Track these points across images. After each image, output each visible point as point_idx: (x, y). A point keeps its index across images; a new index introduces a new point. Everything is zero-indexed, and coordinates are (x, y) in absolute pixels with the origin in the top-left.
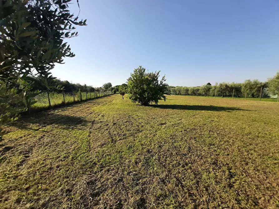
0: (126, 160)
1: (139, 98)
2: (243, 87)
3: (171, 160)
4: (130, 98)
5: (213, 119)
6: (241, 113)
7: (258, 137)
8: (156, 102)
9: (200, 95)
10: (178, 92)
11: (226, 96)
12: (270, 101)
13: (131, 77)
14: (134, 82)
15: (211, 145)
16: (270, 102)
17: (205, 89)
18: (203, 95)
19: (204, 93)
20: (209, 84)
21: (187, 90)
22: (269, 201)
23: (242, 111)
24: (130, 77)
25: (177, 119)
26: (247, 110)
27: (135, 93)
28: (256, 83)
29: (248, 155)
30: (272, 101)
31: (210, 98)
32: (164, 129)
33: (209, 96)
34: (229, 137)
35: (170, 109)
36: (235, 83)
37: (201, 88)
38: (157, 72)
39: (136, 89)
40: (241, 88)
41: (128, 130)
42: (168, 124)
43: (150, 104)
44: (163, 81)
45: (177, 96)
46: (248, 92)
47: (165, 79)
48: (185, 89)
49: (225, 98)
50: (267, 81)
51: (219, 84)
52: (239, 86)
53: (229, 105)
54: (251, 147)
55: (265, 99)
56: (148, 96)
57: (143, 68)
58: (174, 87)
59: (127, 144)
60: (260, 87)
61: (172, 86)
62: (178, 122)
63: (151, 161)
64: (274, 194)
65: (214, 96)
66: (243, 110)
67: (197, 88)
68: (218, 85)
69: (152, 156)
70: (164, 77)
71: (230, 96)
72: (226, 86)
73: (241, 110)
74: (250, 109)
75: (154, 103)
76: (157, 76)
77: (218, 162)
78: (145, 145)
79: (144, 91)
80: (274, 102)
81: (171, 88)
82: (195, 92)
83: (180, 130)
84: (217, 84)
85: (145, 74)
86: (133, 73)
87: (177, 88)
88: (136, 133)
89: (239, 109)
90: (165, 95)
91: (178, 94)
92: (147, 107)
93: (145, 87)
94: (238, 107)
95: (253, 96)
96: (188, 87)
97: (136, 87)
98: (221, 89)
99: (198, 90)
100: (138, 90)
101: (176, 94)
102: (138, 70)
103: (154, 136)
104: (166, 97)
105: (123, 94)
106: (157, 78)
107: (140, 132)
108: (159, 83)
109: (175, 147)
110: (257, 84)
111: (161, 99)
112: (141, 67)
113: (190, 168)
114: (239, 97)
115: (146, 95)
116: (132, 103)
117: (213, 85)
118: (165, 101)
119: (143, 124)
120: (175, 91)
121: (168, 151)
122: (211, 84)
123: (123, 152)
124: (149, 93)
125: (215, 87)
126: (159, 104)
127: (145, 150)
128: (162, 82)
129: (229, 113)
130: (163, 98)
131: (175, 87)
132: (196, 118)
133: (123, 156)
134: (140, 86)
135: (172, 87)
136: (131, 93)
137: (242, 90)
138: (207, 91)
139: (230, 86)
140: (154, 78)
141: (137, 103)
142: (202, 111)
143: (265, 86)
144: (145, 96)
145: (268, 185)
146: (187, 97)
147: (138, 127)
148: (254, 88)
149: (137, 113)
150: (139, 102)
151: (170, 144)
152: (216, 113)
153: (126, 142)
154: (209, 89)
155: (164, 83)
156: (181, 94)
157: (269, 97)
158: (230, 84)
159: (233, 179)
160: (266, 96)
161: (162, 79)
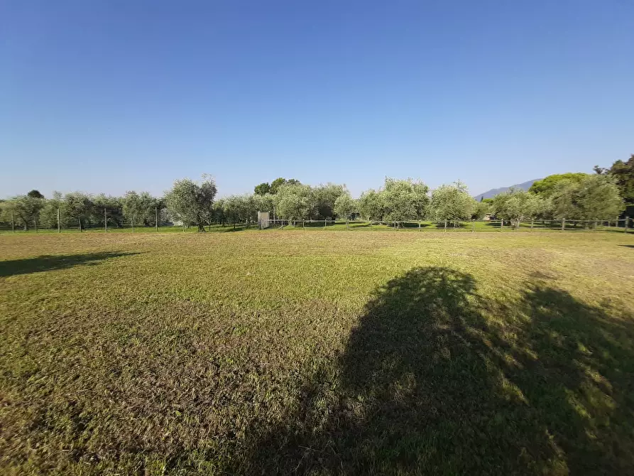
2: (125, 206)
5: (44, 296)
7: (147, 303)
9: (6, 227)
11: (91, 226)
12: (172, 231)
15: (28, 376)
16: (173, 234)
17: (23, 208)
18: (17, 228)
19: (19, 221)
20: (36, 194)
22: (161, 423)
23: (123, 257)
26: (133, 254)
28: (147, 200)
30: (177, 231)
31: (42, 233)
33: (39, 227)
36: (107, 196)
37: (8, 206)
40: (120, 206)
46: (135, 215)
49: (87, 232)
50: (164, 197)
51: (63, 196)
52: (117, 204)
53: (94, 249)
54: (132, 330)
55: (165, 228)
60: (153, 207)
64: (170, 401)
65: (55, 227)
66: (125, 255)
68: (63, 200)
71: (101, 225)
72: (86, 201)
73: (120, 255)
74: (138, 251)
77: (49, 413)
80: (178, 233)
84: (59, 195)
89: (116, 255)
94: (116, 248)
95: (147, 224)
98: (74, 208)
110: (149, 202)
114: (121, 227)
122: (41, 193)
125: (56, 205)
129: (91, 269)
137: (124, 213)
139: (95, 203)
143: (160, 206)
148: (146, 209)
152: (56, 276)
154: (37, 208)
157: (171, 224)
159: (85, 432)
160: (167, 224)
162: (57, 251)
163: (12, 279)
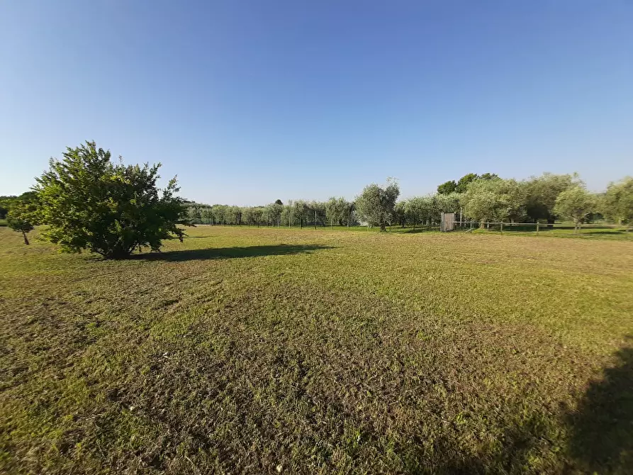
0: (26, 451)
1: (92, 239)
2: (328, 210)
3: (185, 392)
4: (55, 240)
5: (283, 271)
6: (325, 252)
8: (156, 244)
9: (264, 223)
10: (218, 217)
11: (306, 225)
12: (359, 230)
13: (53, 171)
14: (67, 191)
15: (275, 325)
16: (360, 233)
17: (273, 212)
18: (269, 225)
19: (271, 220)
20: (279, 202)
21: (239, 214)
22: (356, 396)
24: (48, 171)
25: (212, 282)
26: (332, 248)
27: (75, 223)
28: (342, 204)
29: (328, 324)
30: (363, 230)
31: (281, 228)
32: (174, 314)
33: (280, 225)
34: (304, 300)
35: (193, 261)
36: (318, 202)
37: (265, 210)
38: (151, 167)
39: (77, 210)
40: (325, 210)
41: (39, 349)
42: (187, 298)
43: (136, 252)
44: (171, 190)
45: (217, 227)
46: (334, 216)
47: (177, 187)
48: (234, 211)
49: (304, 229)
50: (355, 201)
51: (293, 203)
54: (333, 309)
55: (355, 228)
56: (124, 233)
57: (100, 150)
58: (209, 207)
59: (30, 398)
60: (346, 210)
61: (204, 204)
62: (212, 289)
63: (119, 423)
64: (362, 380)
65: (288, 225)
66: (327, 248)
67: (259, 209)
68: (293, 205)
69: (125, 405)
70: (173, 181)
71: (312, 224)
72: (305, 206)
73: (324, 248)
74: (336, 245)
75: (147, 250)
76: (151, 176)
77: (285, 355)
78: (103, 380)
79: (109, 218)
81: (201, 209)
82: (254, 219)
83: (215, 309)
84: (290, 202)
85: (111, 167)
86: (61, 159)
87: (215, 208)
88: (71, 352)
89: (321, 248)
90: (178, 226)
91: (219, 223)
92: (125, 263)
93: (112, 204)
94: (321, 243)
95: (341, 224)
96: (240, 206)
97: (75, 204)
98: (298, 211)
99: (259, 214)
100: (83, 214)
101: (215, 223)
102: (80, 154)
103: (139, 343)
104: (183, 232)
105: (25, 227)
106: (153, 183)
107: (89, 343)
108: (160, 196)
109: (199, 354)
110: (344, 205)
111: (170, 238)
112: (92, 145)
113: (231, 391)
114: (324, 226)
115: (119, 228)
116: (65, 254)
117: (285, 203)
118: (182, 241)
119: (101, 317)
120: (210, 216)
121: (179, 370)
122: (282, 202)
123: (15, 428)
124: (127, 222)
125: (289, 209)
126: (163, 250)
127: (100, 397)
128: (171, 194)
130: (175, 235)
131: (211, 206)
132: (253, 273)
133: (15, 441)
134: (94, 201)
135: (204, 207)
136: (59, 224)
137: (327, 215)
138: (275, 216)
140: (142, 181)
141: (86, 252)
142: (265, 257)
143: (352, 208)
144: (115, 230)
145: (354, 366)
146: (238, 228)
147: (82, 329)
148: (341, 211)
149: (82, 284)
150: (94, 250)
151: (186, 351)
152: (288, 258)
153: (25, 393)
154: (280, 211)
155: (174, 195)
156: (225, 224)
157: (359, 224)
158: (310, 203)
159: (306, 378)
160: (356, 224)
161: (168, 185)
162: (289, 241)
163: (267, 257)
